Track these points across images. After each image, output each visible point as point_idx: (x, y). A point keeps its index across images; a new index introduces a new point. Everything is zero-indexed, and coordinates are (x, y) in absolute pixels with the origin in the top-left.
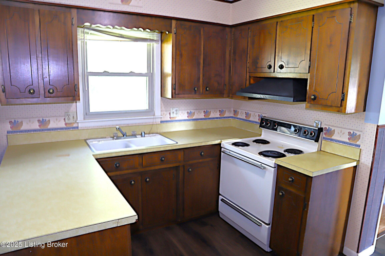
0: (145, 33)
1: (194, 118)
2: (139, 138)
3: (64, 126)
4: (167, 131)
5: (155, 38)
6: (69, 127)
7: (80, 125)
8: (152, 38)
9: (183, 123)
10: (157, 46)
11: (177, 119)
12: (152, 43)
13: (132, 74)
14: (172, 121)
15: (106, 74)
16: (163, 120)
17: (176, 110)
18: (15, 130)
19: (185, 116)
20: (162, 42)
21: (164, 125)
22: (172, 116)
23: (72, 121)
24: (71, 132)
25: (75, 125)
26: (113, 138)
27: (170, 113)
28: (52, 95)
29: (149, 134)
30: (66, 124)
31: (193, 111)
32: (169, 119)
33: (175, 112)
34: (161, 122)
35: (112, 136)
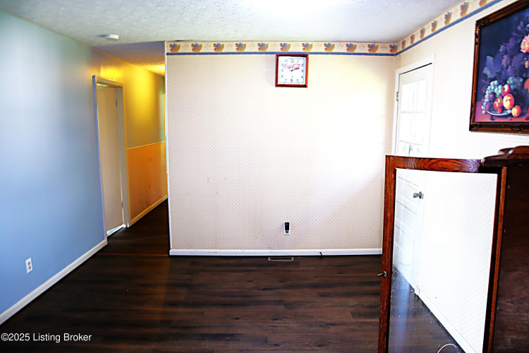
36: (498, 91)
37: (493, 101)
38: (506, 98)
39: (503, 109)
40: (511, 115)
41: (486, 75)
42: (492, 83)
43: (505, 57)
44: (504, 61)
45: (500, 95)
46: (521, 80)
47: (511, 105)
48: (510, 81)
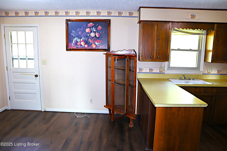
0: (198, 31)
1: (221, 73)
2: (192, 81)
3: (159, 72)
4: (206, 79)
5: (204, 33)
6: (161, 73)
7: (166, 72)
8: (202, 33)
9: (214, 75)
10: (204, 37)
11: (211, 73)
12: (201, 36)
13: (191, 50)
14: (209, 74)
15: (179, 50)
16: (204, 73)
17: (211, 69)
18: (140, 72)
19: (216, 72)
20: (207, 34)
21: (204, 75)
22: (209, 71)
23: (162, 70)
24: (161, 75)
25: (164, 72)
26: (180, 79)
27: (208, 70)
28: (159, 58)
29: (196, 79)
30: (160, 71)
31: (221, 70)
32: (207, 73)
33: (211, 70)
34: (203, 74)
35: (179, 78)
36: (79, 40)
37: (77, 43)
38: (82, 43)
39: (81, 45)
40: (85, 47)
41: (72, 36)
42: (75, 38)
43: (80, 32)
44: (79, 33)
45: (80, 42)
46: (87, 39)
47: (84, 44)
48: (83, 38)
